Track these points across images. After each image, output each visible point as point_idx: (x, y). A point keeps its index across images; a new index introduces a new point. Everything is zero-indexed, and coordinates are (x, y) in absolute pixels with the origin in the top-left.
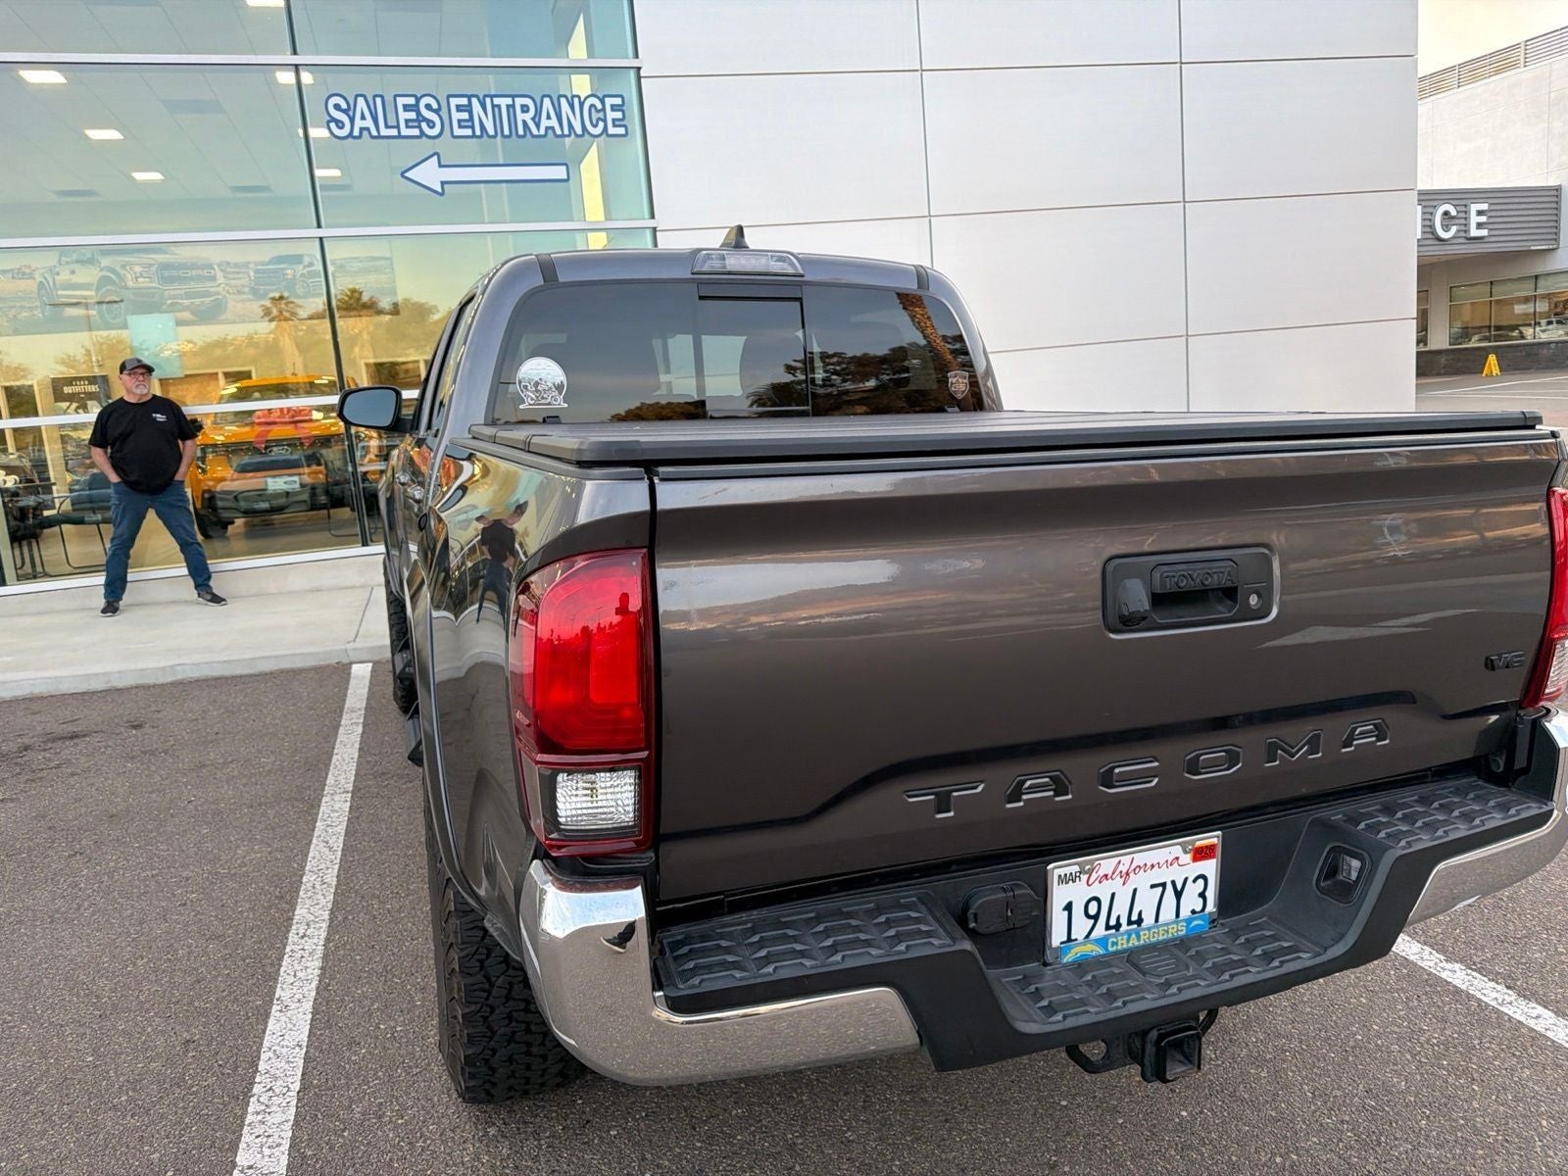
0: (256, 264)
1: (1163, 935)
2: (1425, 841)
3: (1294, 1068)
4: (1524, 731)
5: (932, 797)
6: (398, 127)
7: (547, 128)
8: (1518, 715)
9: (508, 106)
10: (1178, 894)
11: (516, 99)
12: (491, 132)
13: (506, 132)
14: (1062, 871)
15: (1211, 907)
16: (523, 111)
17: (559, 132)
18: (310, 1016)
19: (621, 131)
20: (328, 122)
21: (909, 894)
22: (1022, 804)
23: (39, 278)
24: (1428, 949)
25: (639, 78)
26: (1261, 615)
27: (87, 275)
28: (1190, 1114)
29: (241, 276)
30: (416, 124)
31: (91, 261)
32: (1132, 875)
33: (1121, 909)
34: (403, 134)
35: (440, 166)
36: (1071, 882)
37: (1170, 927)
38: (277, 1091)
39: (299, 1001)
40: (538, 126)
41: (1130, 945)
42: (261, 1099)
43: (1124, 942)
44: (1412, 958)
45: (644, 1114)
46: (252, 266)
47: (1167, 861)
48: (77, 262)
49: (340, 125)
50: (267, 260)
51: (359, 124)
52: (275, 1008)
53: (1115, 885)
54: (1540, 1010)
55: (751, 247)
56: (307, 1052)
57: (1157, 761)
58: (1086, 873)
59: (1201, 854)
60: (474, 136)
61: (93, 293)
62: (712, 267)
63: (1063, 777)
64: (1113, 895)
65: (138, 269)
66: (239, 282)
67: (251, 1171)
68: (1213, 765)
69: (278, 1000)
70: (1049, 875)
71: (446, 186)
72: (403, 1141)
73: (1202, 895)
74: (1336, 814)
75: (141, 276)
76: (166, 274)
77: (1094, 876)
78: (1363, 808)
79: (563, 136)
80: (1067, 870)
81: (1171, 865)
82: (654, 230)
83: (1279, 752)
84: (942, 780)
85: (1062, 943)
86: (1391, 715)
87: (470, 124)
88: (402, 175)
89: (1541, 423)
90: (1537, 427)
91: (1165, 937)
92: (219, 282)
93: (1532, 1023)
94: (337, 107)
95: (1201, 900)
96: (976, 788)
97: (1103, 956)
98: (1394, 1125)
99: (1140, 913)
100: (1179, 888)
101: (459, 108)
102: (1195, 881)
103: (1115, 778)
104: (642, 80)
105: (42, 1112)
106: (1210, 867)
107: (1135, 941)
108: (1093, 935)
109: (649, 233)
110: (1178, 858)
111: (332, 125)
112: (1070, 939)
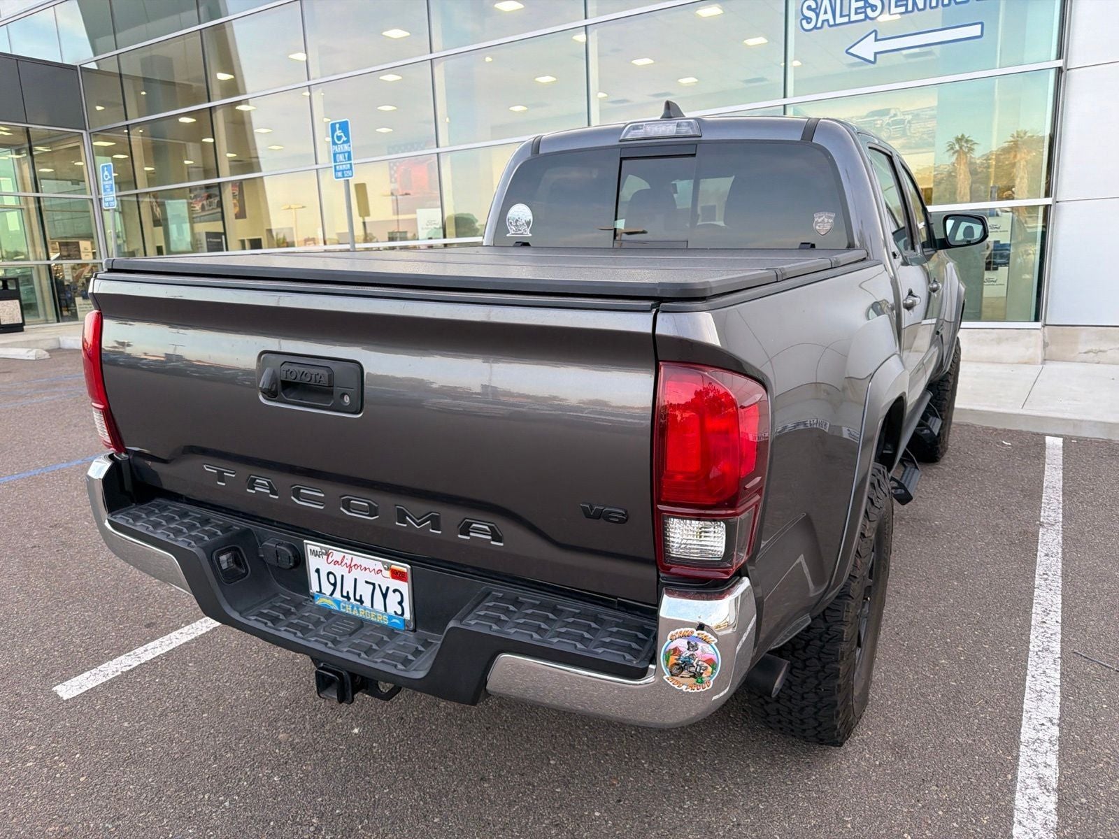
1: (376, 618)
5: (215, 471)
6: (849, 15)
10: (385, 596)
12: (921, 6)
14: (313, 548)
15: (407, 616)
20: (802, 19)
22: (254, 492)
30: (863, 10)
32: (353, 568)
33: (349, 587)
34: (852, 19)
35: (876, 40)
36: (317, 556)
37: (378, 615)
41: (354, 613)
43: (350, 609)
47: (374, 570)
49: (809, 20)
51: (822, 17)
53: (344, 571)
57: (322, 493)
58: (325, 554)
59: (397, 575)
60: (907, 11)
62: (636, 135)
63: (272, 483)
64: (342, 576)
68: (359, 509)
70: (305, 546)
73: (400, 603)
77: (330, 559)
80: (315, 548)
81: (377, 574)
83: (407, 518)
84: (219, 464)
85: (317, 592)
87: (904, 2)
88: (847, 52)
91: (377, 620)
94: (809, 8)
95: (400, 608)
96: (235, 474)
97: (334, 611)
99: (361, 596)
100: (384, 592)
102: (395, 591)
103: (301, 495)
106: (404, 587)
107: (357, 612)
108: (334, 596)
109: (1052, 74)
110: (381, 571)
111: (804, 22)
112: (320, 592)
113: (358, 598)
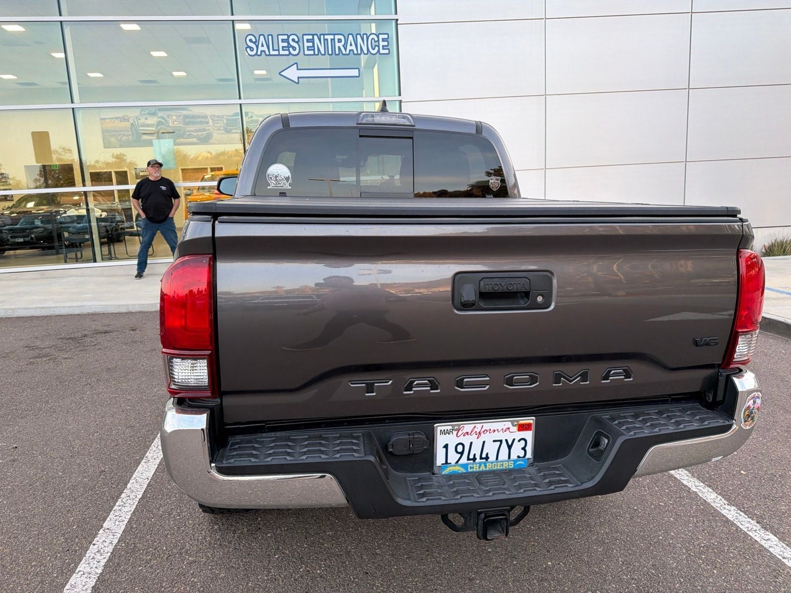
0: (227, 116)
1: (500, 466)
2: (647, 433)
3: (618, 549)
4: (722, 380)
5: (364, 385)
6: (278, 50)
7: (350, 50)
8: (719, 372)
9: (331, 40)
10: (510, 447)
11: (336, 36)
12: (323, 52)
13: (330, 53)
14: (443, 428)
15: (529, 455)
16: (339, 42)
17: (356, 52)
18: (157, 466)
19: (387, 51)
20: (246, 48)
21: (359, 431)
22: (412, 392)
23: (131, 121)
24: (720, 497)
25: (397, 25)
26: (546, 307)
27: (152, 120)
28: (553, 564)
29: (220, 122)
30: (287, 49)
31: (153, 114)
32: (482, 434)
33: (476, 450)
34: (281, 53)
35: (298, 69)
36: (447, 434)
37: (504, 463)
38: (131, 497)
39: (155, 459)
40: (346, 49)
41: (481, 469)
42: (123, 500)
43: (478, 467)
44: (709, 501)
45: (286, 529)
46: (225, 117)
47: (503, 429)
48: (148, 114)
49: (252, 49)
50: (232, 114)
51: (260, 48)
52: (144, 461)
53: (473, 438)
54: (771, 536)
55: (390, 111)
56: (150, 482)
57: (489, 377)
58: (455, 430)
59: (522, 428)
60: (314, 54)
61: (154, 129)
62: (367, 121)
63: (435, 380)
64: (471, 443)
65: (174, 118)
66: (219, 125)
67: (108, 530)
68: (521, 382)
69: (146, 457)
70: (435, 429)
71: (300, 79)
72: (176, 526)
73: (524, 449)
74: (605, 415)
75: (176, 121)
76: (187, 120)
77: (460, 433)
78: (622, 413)
79: (358, 54)
80: (446, 428)
81: (505, 431)
82: (401, 101)
83: (562, 379)
84: (369, 377)
85: (442, 464)
86: (633, 365)
87: (313, 48)
88: (280, 74)
89: (740, 214)
90: (738, 216)
91: (501, 468)
92: (210, 124)
93: (763, 543)
94: (251, 40)
95: (523, 451)
96: (388, 382)
97: (465, 473)
98: (661, 584)
99: (487, 454)
100: (510, 443)
101: (308, 41)
102: (519, 441)
103: (464, 384)
104: (399, 25)
105: (34, 494)
106: (529, 435)
107: (484, 467)
108: (460, 462)
109: (398, 103)
110: (509, 428)
111: (248, 49)
112: (446, 463)
113: (484, 456)
